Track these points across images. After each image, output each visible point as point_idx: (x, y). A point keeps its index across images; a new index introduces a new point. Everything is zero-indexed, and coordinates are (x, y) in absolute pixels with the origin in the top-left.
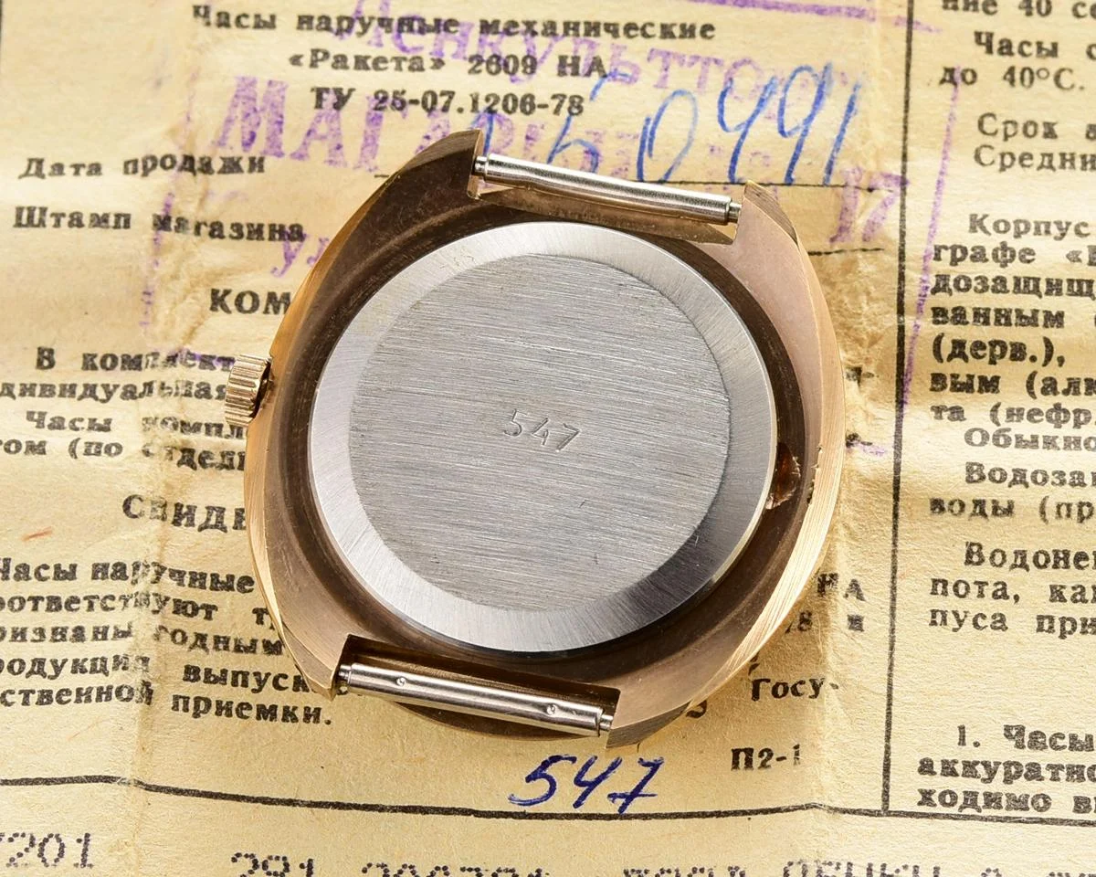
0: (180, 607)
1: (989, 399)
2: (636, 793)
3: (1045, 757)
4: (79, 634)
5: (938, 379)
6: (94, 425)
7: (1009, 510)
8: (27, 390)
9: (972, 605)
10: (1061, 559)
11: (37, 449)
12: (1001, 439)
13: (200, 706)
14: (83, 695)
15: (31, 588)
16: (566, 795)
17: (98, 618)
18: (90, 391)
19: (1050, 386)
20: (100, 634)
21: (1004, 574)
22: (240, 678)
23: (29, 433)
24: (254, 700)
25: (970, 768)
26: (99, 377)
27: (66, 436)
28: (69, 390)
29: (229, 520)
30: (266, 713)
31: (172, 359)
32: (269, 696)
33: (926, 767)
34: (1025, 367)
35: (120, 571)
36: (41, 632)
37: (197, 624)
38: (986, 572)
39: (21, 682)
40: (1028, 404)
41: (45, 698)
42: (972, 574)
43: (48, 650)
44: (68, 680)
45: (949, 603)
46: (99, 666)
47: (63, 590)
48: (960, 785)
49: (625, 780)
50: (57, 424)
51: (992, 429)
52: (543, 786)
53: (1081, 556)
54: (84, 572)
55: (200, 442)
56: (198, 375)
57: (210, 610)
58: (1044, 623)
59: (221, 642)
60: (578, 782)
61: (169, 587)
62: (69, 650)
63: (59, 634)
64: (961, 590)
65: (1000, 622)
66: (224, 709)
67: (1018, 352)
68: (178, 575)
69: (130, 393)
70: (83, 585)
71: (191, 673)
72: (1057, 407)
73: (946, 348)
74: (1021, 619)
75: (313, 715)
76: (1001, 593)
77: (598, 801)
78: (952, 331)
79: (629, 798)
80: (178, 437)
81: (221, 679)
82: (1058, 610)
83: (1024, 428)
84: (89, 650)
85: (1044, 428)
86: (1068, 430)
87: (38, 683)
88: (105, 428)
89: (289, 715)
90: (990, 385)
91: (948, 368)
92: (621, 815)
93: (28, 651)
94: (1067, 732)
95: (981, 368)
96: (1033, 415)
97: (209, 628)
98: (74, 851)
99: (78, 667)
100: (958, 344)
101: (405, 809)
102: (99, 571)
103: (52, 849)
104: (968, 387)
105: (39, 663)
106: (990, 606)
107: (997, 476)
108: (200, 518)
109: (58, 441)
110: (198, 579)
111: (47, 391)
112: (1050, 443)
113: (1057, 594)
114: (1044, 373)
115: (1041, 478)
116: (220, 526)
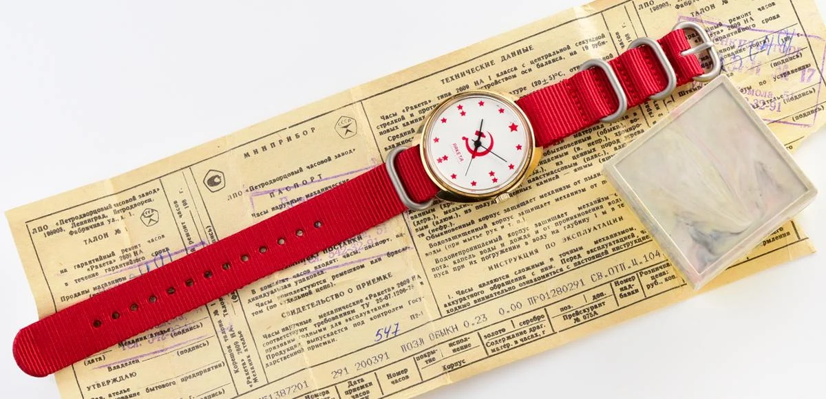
0: (301, 330)
1: (428, 229)
2: (396, 331)
3: (465, 295)
4: (285, 343)
5: (416, 230)
6: (269, 302)
7: (440, 250)
8: (253, 299)
9: (440, 271)
10: (453, 256)
11: (261, 311)
12: (433, 237)
13: (313, 348)
14: (292, 355)
15: (272, 338)
16: (384, 336)
17: (287, 339)
18: (265, 295)
19: (437, 223)
20: (289, 342)
21: (444, 263)
22: (317, 339)
23: (258, 309)
24: (321, 342)
25: (453, 302)
26: (265, 291)
27: (265, 306)
28: (261, 296)
29: (301, 309)
30: (325, 343)
31: (277, 283)
32: (324, 340)
33: (445, 306)
34: (431, 221)
35: (287, 329)
36: (278, 346)
37: (305, 332)
38: (440, 264)
39: (279, 357)
40: (435, 228)
41: (285, 358)
42: (438, 265)
43: (282, 349)
44: (288, 353)
45: (436, 272)
46: (292, 348)
47: (278, 336)
48: (453, 307)
49: (393, 329)
50: (262, 305)
51: (430, 236)
52: (379, 336)
53: (456, 254)
54: (281, 331)
55: (290, 297)
56: (283, 284)
57: (306, 328)
58: (455, 269)
59: (311, 333)
60: (385, 333)
61: (297, 328)
62: (284, 348)
63: (282, 345)
64: (437, 269)
65: (447, 272)
66: (317, 346)
67: (429, 219)
68: (297, 325)
69: (272, 292)
70: (281, 334)
71: (308, 342)
72: (440, 226)
73: (416, 224)
74: (450, 270)
75: (333, 340)
76: (445, 267)
77: (391, 335)
78: (416, 220)
79: (396, 332)
80: (285, 298)
81: (314, 341)
82: (456, 266)
83: (436, 233)
84: (288, 346)
85: (440, 231)
86: (444, 230)
87: (282, 356)
88: (271, 302)
89: (329, 342)
90: (426, 227)
91: (418, 227)
92: (396, 336)
93: (278, 350)
94: (467, 288)
95: (424, 224)
96: (437, 230)
97: (308, 332)
98: (304, 385)
99: (288, 350)
100: (418, 222)
101: (358, 351)
102: (283, 330)
103: (300, 386)
104: (422, 229)
105: (281, 352)
106: (444, 270)
107: (435, 245)
108: (296, 311)
109: (264, 308)
110: (301, 323)
111: (257, 298)
112: (442, 234)
113: (455, 263)
114: (435, 221)
115: (443, 242)
116: (300, 311)
